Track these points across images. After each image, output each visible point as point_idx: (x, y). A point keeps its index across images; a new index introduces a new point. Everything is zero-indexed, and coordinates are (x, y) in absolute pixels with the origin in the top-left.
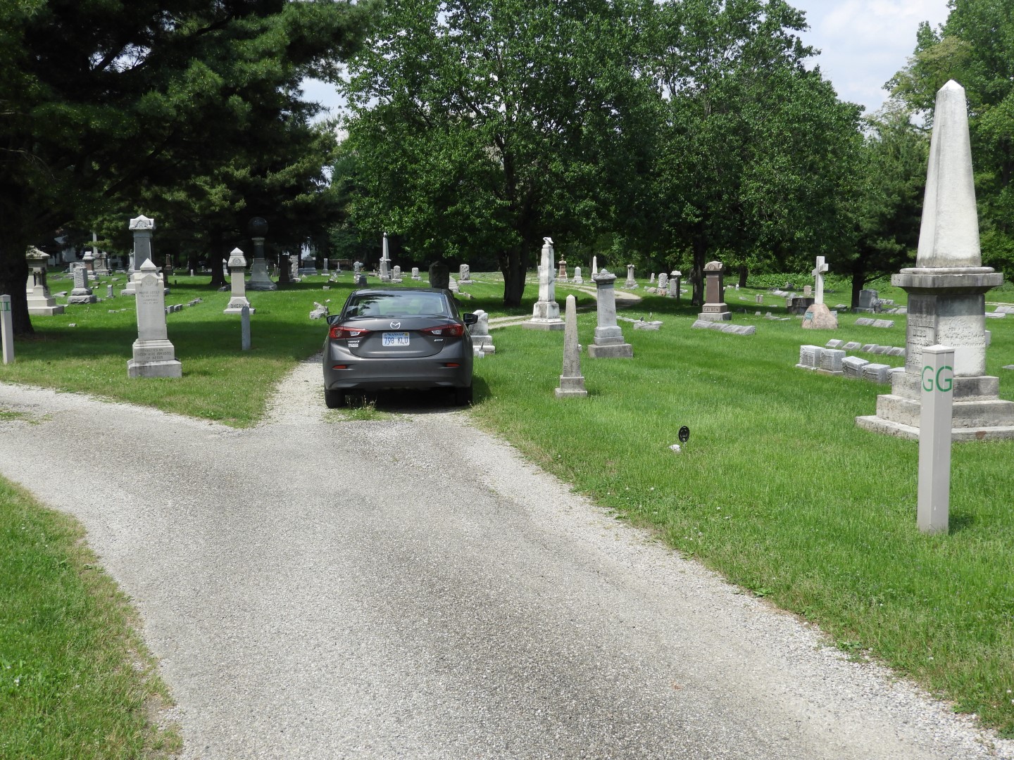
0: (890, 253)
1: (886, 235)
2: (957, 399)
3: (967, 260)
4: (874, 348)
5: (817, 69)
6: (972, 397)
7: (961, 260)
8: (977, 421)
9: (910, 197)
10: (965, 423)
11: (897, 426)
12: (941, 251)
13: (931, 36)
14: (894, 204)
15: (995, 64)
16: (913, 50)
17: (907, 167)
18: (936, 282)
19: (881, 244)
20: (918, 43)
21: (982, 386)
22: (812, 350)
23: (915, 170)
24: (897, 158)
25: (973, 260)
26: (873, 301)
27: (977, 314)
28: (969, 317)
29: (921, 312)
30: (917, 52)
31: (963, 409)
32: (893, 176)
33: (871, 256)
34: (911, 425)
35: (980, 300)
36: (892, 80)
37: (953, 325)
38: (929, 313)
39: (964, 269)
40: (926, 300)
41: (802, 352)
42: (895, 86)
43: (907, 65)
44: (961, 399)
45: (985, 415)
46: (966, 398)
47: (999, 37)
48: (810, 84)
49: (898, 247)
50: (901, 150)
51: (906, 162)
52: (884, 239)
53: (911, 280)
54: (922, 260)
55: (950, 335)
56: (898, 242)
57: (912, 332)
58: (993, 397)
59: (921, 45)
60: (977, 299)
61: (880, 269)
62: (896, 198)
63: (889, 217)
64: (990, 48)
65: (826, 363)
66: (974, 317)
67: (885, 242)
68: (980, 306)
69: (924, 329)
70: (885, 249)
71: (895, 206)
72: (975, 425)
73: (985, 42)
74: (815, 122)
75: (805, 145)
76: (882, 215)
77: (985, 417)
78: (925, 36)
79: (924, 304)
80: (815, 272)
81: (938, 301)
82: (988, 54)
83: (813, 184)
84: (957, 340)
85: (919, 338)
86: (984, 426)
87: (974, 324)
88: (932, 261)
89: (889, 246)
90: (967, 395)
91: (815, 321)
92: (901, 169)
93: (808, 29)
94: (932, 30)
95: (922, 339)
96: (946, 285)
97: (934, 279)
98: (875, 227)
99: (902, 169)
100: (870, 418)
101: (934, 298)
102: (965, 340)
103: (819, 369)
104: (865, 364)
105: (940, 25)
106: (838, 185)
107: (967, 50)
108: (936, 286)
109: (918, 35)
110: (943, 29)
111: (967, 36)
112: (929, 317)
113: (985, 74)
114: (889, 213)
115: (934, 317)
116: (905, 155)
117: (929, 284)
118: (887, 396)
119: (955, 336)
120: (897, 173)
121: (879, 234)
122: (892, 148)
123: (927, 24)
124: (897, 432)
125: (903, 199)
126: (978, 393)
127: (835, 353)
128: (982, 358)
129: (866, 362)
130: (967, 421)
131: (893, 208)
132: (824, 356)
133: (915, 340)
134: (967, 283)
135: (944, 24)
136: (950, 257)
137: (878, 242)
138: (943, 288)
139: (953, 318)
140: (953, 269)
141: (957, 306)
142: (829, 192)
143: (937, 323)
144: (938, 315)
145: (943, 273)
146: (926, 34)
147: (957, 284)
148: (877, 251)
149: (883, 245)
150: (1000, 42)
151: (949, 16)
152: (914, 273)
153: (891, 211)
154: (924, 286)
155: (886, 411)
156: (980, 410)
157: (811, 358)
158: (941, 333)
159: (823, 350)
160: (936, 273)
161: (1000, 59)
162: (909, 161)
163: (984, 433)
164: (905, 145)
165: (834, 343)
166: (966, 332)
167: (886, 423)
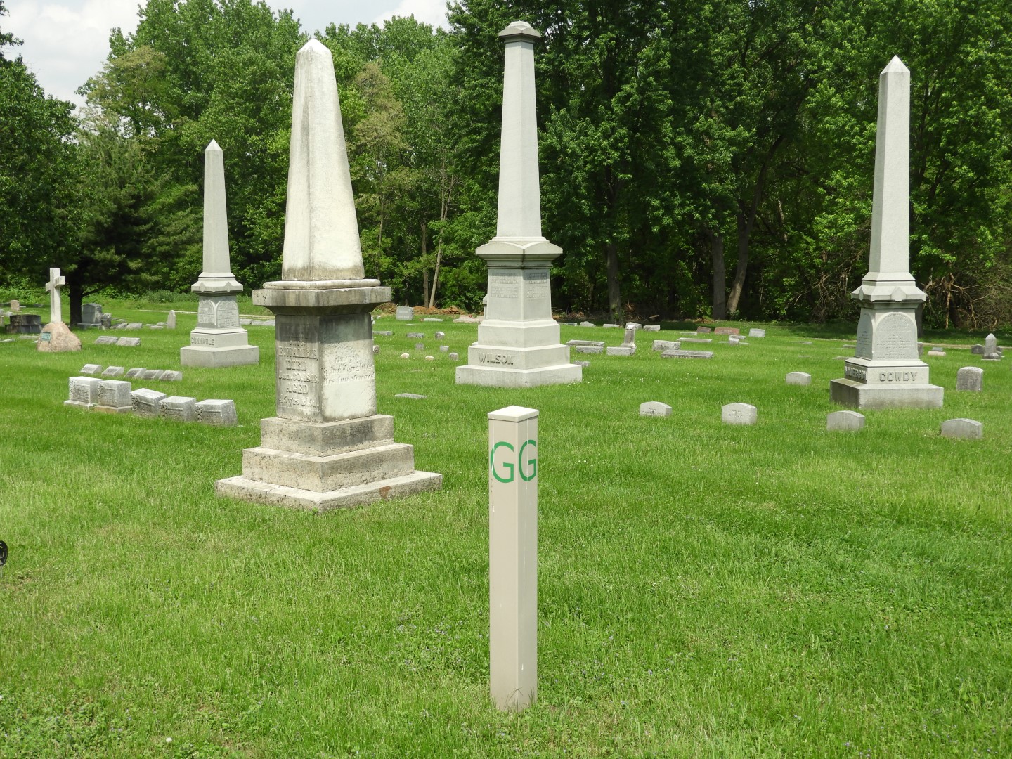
0: (111, 264)
1: (104, 245)
2: (352, 448)
3: (348, 270)
4: (142, 373)
5: (20, 59)
6: (366, 443)
7: (342, 271)
8: (375, 473)
9: (126, 206)
10: (364, 478)
11: (279, 491)
12: (319, 258)
13: (124, 44)
14: (111, 212)
15: (190, 78)
16: (107, 56)
17: (121, 174)
18: (321, 300)
19: (100, 255)
20: (111, 50)
21: (376, 429)
22: (86, 383)
23: (129, 177)
24: (109, 165)
25: (355, 270)
26: (97, 315)
27: (365, 339)
28: (356, 342)
29: (297, 339)
30: (110, 59)
31: (361, 461)
32: (106, 183)
33: (89, 268)
34: (298, 487)
35: (366, 321)
36: (85, 85)
37: (339, 354)
38: (309, 339)
39: (348, 282)
40: (303, 323)
41: (71, 386)
42: (89, 92)
43: (102, 70)
44: (356, 447)
45: (384, 465)
46: (360, 446)
47: (192, 51)
48: (14, 75)
49: (117, 258)
50: (113, 156)
51: (120, 169)
52: (102, 249)
53: (284, 297)
54: (291, 270)
55: (337, 367)
56: (118, 253)
57: (285, 365)
58: (389, 440)
59: (114, 51)
60: (363, 320)
61: (100, 281)
62: (112, 206)
63: (106, 225)
64: (184, 62)
65: (106, 397)
66: (362, 342)
67: (104, 253)
68: (367, 328)
69: (303, 360)
70: (105, 260)
71: (111, 214)
72: (374, 479)
73: (179, 54)
74: (24, 117)
75: (15, 142)
76: (99, 223)
77: (384, 467)
78: (118, 43)
79: (301, 329)
80: (48, 286)
81: (321, 324)
82: (182, 67)
83: (26, 188)
84: (345, 372)
85: (296, 372)
86: (383, 478)
87: (362, 351)
88: (307, 272)
89: (109, 257)
90: (361, 442)
91: (55, 343)
92: (114, 175)
93: (6, 13)
94: (125, 37)
95: (301, 373)
96: (332, 303)
97: (317, 296)
98: (91, 236)
99: (116, 175)
100: (236, 481)
101: (316, 321)
102: (354, 371)
103: (98, 405)
104: (162, 398)
105: (130, 34)
106: (54, 189)
107: (161, 60)
108: (321, 305)
109: (111, 40)
110: (133, 38)
111: (161, 47)
112: (309, 345)
113: (181, 86)
114: (106, 222)
115: (316, 345)
116: (118, 161)
117: (312, 302)
118: (256, 450)
119: (342, 367)
120: (111, 180)
121: (96, 244)
122: (103, 153)
123: (119, 31)
124: (282, 499)
125: (120, 208)
126: (373, 439)
127: (118, 386)
128: (372, 393)
129: (163, 394)
130: (366, 476)
131: (109, 217)
132: (103, 390)
133: (291, 375)
134: (354, 300)
135: (134, 34)
136: (329, 267)
137: (96, 252)
138: (328, 307)
139: (339, 345)
140: (337, 282)
141: (342, 329)
142: (46, 197)
143: (321, 352)
144: (322, 343)
145: (326, 288)
146: (118, 41)
147: (343, 301)
148: (96, 263)
149: (102, 255)
150: (193, 57)
151: (138, 26)
152: (285, 288)
153: (108, 220)
154: (303, 304)
155: (257, 471)
156: (378, 460)
157: (85, 392)
158: (327, 365)
159: (101, 382)
160: (319, 287)
161: (194, 73)
162: (123, 167)
163: (387, 489)
164: (117, 150)
165: (90, 369)
166: (354, 361)
167: (261, 487)
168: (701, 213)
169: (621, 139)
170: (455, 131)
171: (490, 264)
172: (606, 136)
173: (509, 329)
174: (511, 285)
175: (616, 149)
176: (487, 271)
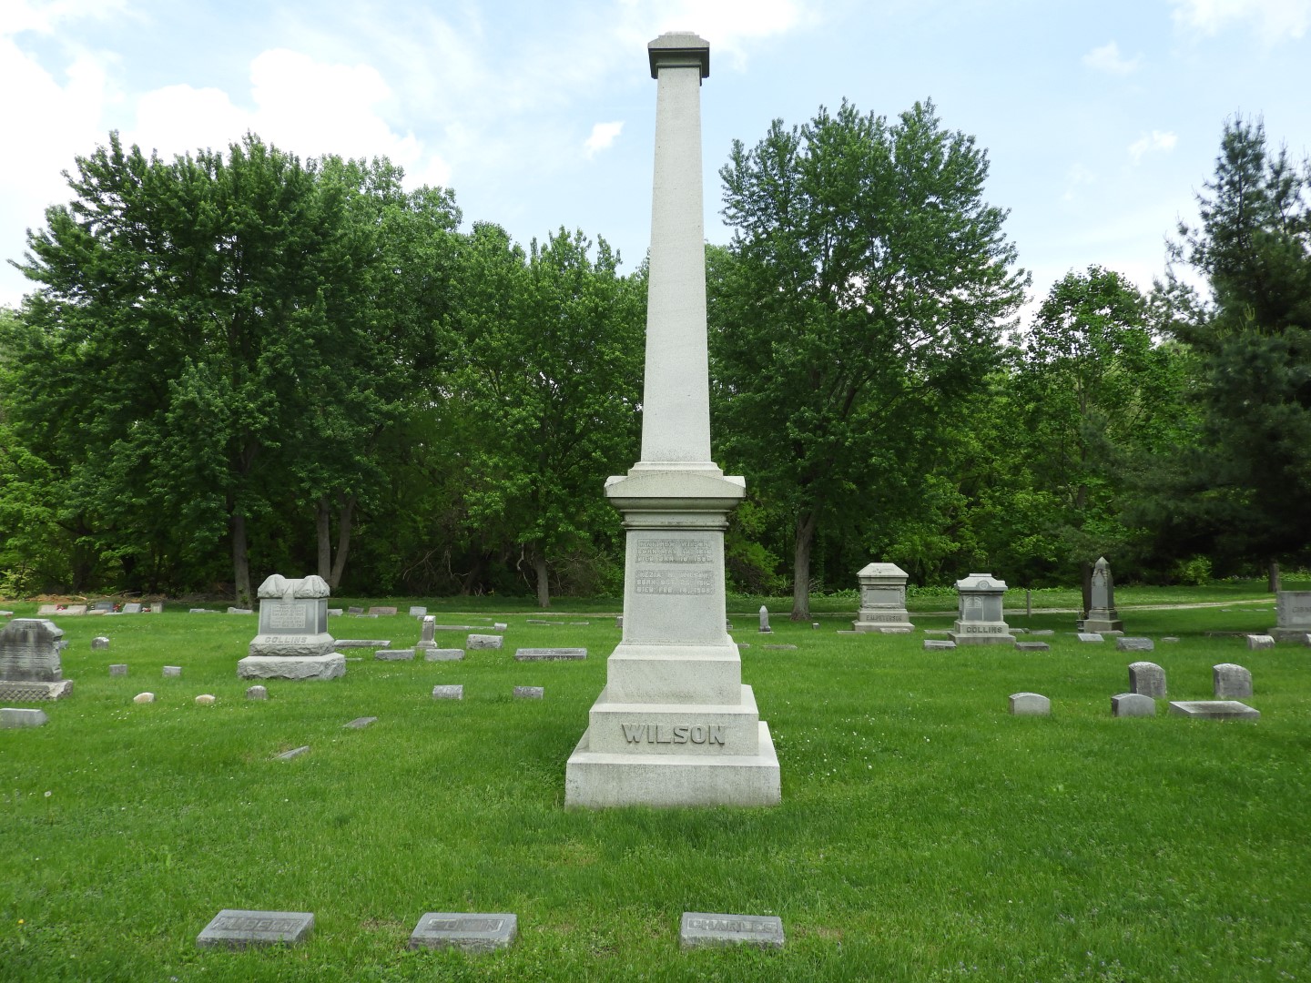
168: (352, 487)
169: (270, 403)
170: (37, 378)
171: (629, 519)
172: (252, 396)
173: (699, 663)
174: (692, 567)
175: (265, 414)
176: (622, 535)
